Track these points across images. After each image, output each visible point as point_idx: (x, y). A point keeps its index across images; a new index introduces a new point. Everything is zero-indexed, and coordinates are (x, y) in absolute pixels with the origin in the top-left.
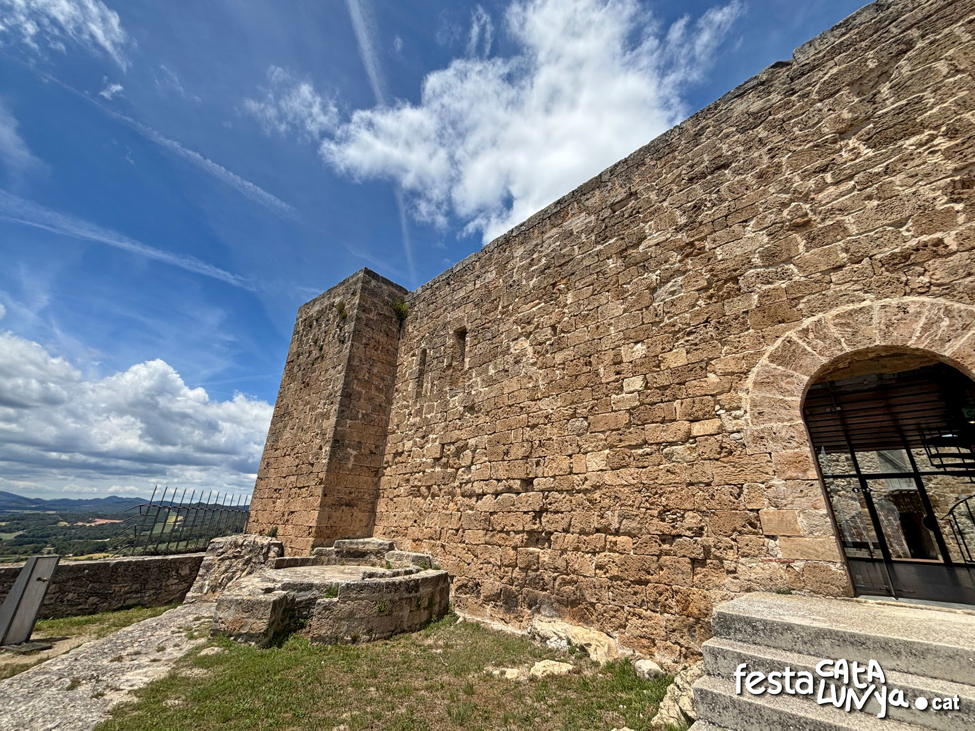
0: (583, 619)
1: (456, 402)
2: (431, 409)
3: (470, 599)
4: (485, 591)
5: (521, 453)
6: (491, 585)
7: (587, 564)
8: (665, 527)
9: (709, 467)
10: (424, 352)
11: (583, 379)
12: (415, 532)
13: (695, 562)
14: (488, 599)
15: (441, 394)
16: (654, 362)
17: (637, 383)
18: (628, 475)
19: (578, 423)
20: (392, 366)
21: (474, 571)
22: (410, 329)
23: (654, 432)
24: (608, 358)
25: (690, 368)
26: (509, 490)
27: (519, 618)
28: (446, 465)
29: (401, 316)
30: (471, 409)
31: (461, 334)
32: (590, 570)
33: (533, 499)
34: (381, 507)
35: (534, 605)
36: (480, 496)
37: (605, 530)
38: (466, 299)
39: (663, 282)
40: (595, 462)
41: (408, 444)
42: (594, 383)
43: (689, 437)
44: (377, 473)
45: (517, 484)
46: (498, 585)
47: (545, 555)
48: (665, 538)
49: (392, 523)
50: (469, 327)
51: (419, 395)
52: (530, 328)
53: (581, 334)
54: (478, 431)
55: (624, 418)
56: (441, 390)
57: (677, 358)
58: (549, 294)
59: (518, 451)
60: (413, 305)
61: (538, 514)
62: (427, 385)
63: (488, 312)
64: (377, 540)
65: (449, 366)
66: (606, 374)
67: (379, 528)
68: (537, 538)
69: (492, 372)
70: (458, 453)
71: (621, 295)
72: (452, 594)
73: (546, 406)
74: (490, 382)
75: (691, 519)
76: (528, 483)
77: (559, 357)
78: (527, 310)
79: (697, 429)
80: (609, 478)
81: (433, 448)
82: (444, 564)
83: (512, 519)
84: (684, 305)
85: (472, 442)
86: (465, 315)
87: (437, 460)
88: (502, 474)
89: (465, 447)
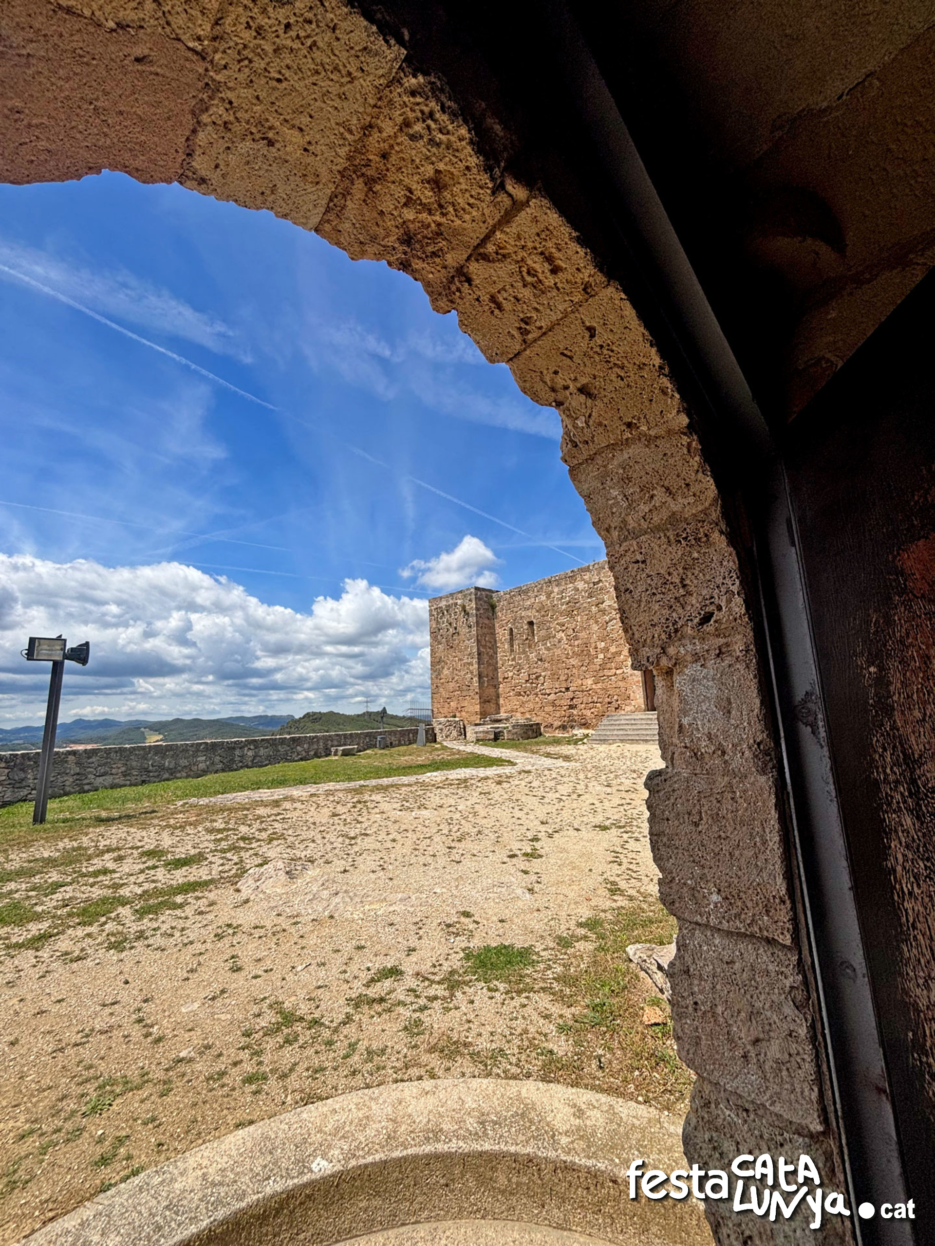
0: (588, 728)
1: (533, 656)
2: (520, 658)
3: (550, 730)
4: (555, 726)
5: (564, 678)
6: (557, 723)
7: (588, 713)
8: (609, 700)
9: (620, 683)
10: (511, 629)
11: (585, 653)
12: (522, 710)
13: (616, 709)
14: (556, 729)
15: (524, 652)
16: (607, 650)
17: (601, 656)
18: (599, 686)
19: (584, 668)
20: (493, 634)
21: (550, 720)
22: (500, 614)
23: (606, 672)
24: (593, 645)
25: (616, 653)
26: (561, 692)
27: (568, 732)
28: (532, 683)
29: (493, 607)
30: (541, 660)
31: (531, 623)
32: (589, 714)
33: (570, 694)
34: (501, 701)
35: (572, 727)
36: (549, 695)
37: (593, 702)
38: (531, 607)
39: (610, 621)
40: (590, 682)
41: (511, 674)
42: (589, 655)
43: (615, 674)
44: (496, 687)
45: (563, 690)
46: (560, 723)
47: (575, 712)
48: (609, 703)
49: (509, 708)
50: (535, 621)
51: (512, 651)
52: (564, 628)
53: (583, 635)
54: (545, 669)
55: (598, 667)
56: (524, 650)
57: (613, 649)
58: (570, 614)
59: (563, 678)
60: (499, 601)
61: (572, 699)
62: (516, 647)
63: (543, 616)
64: (503, 715)
65: (527, 639)
66: (593, 652)
67: (502, 710)
68: (571, 707)
69: (549, 645)
70: (537, 678)
71: (597, 622)
72: (542, 729)
73: (574, 661)
74: (548, 649)
75: (616, 697)
76: (567, 689)
77: (576, 643)
78: (562, 620)
79: (618, 672)
80: (594, 686)
81: (524, 676)
82: (536, 720)
83: (562, 701)
84: (616, 631)
85: (543, 674)
86: (532, 614)
87: (527, 681)
88: (557, 686)
89: (540, 676)
